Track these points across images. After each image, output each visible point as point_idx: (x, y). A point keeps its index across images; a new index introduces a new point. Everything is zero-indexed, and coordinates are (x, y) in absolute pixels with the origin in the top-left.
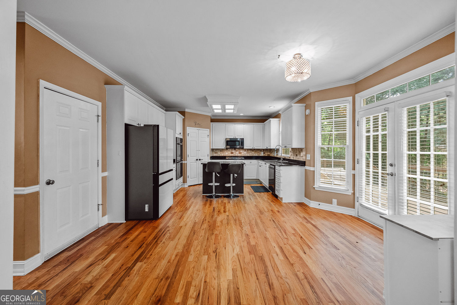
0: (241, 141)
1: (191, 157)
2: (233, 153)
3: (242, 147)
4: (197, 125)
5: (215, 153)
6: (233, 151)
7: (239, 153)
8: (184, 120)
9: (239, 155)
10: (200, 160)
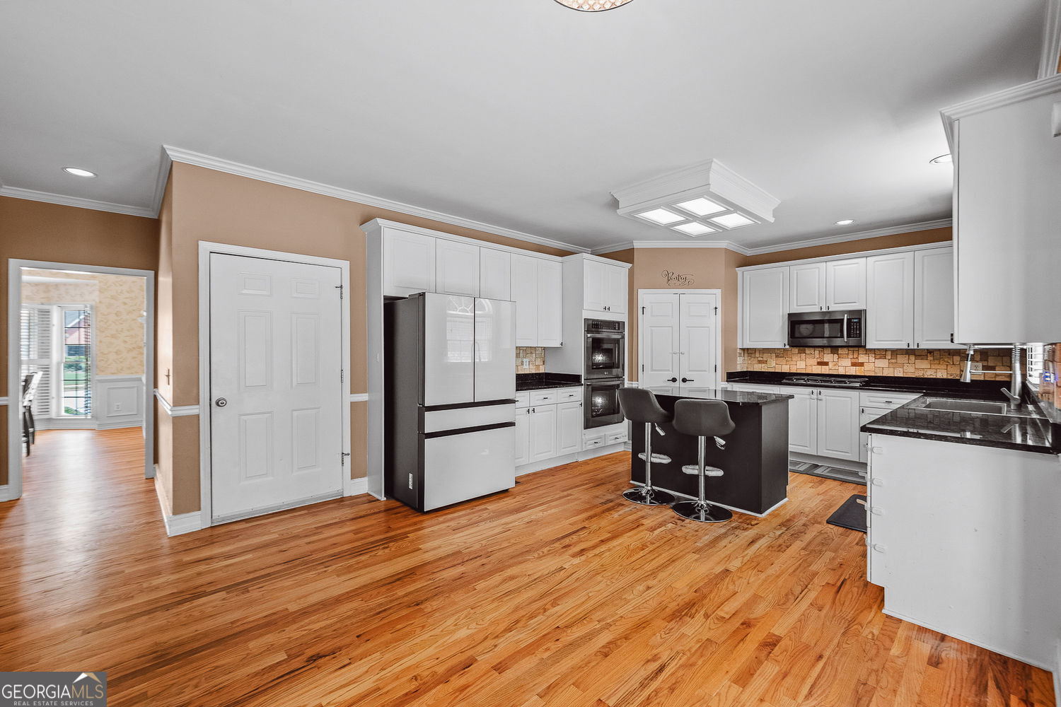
0: (849, 320)
1: (652, 370)
2: (826, 364)
3: (853, 341)
4: (675, 280)
5: (760, 362)
6: (828, 357)
7: (854, 364)
8: (631, 274)
9: (853, 371)
10: (684, 380)
